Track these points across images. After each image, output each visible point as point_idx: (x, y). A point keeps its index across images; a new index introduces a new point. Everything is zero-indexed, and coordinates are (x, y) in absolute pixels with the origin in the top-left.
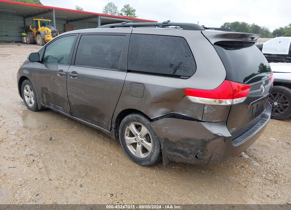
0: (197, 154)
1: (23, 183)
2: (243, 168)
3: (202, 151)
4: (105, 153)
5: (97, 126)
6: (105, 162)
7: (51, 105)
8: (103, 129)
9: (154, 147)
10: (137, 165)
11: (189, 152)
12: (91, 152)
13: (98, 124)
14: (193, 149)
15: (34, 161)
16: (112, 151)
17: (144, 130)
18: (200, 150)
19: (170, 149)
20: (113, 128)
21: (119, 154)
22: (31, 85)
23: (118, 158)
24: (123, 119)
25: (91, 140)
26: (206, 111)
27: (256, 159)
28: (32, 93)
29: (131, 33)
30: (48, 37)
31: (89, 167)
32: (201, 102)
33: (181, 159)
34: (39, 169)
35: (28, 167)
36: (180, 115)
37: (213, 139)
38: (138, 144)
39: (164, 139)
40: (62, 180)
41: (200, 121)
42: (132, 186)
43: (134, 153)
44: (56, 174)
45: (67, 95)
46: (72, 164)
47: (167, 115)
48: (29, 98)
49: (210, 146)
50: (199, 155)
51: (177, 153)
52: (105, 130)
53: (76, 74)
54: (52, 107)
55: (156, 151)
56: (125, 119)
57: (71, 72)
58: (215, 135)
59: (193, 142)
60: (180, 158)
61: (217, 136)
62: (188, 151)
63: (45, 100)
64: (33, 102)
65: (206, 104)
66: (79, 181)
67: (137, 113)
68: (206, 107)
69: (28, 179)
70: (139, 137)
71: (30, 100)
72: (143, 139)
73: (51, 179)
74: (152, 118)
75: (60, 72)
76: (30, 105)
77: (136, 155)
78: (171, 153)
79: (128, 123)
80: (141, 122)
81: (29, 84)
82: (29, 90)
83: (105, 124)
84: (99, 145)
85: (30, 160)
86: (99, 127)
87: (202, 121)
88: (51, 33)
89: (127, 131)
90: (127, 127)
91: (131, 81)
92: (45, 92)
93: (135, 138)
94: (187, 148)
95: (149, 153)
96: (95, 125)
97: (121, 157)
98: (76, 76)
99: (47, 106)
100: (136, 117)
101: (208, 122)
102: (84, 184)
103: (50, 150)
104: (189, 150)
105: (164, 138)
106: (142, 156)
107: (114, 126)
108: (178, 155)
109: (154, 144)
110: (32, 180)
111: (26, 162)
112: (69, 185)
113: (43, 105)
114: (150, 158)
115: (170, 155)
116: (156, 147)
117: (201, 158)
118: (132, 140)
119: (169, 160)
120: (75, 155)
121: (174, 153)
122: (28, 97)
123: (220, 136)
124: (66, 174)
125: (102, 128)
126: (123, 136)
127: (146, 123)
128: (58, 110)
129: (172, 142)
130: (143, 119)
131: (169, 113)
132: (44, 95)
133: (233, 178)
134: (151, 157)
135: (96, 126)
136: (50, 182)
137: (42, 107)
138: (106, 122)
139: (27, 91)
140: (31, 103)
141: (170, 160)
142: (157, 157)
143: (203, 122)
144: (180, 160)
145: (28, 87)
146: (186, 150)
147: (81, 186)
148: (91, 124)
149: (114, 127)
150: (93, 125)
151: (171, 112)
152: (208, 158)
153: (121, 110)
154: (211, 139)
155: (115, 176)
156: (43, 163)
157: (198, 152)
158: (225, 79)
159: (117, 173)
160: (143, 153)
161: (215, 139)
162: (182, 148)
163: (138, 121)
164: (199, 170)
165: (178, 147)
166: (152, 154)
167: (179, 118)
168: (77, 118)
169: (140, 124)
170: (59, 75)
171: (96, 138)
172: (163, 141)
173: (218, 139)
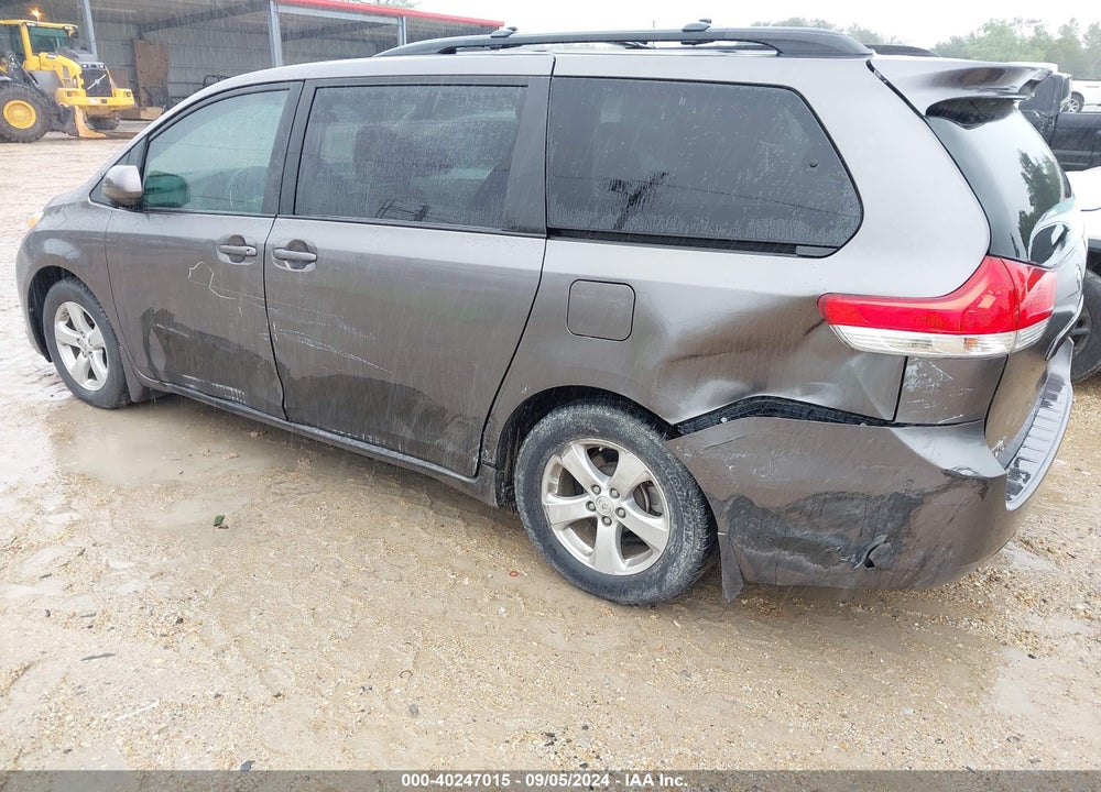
0: (872, 550)
1: (170, 719)
2: (995, 584)
3: (893, 537)
4: (459, 565)
5: (416, 461)
6: (475, 601)
7: (191, 382)
8: (441, 470)
9: (677, 535)
10: (603, 606)
11: (839, 544)
12: (400, 563)
13: (417, 448)
14: (855, 532)
15: (180, 621)
16: (484, 556)
17: (632, 468)
18: (885, 536)
19: (757, 538)
20: (488, 464)
21: (516, 565)
22: (91, 301)
23: (517, 580)
24: (531, 427)
25: (385, 513)
26: (910, 385)
27: (1027, 543)
28: (95, 336)
29: (552, 75)
30: (69, 94)
31: (418, 629)
32: (892, 349)
33: (799, 574)
34: (216, 654)
35: (166, 647)
36: (793, 401)
37: (938, 491)
38: (600, 523)
39: (731, 503)
40: (328, 691)
41: (885, 423)
42: (615, 691)
43: (587, 559)
44: (293, 669)
45: (267, 339)
46: (345, 621)
47: (735, 404)
48: (81, 355)
49: (923, 520)
50: (878, 556)
51: (787, 553)
52: (448, 472)
53: (307, 251)
54: (192, 390)
55: (687, 546)
56: (545, 426)
57: (285, 243)
58: (947, 473)
59: (857, 507)
60: (798, 570)
61: (954, 479)
62: (832, 540)
63: (160, 363)
64: (102, 371)
65: (913, 357)
66: (397, 691)
67: (597, 404)
68: (915, 367)
69: (182, 699)
70: (605, 493)
71: (89, 362)
72: (625, 504)
73: (279, 695)
74: (672, 422)
75: (231, 247)
76: (89, 385)
77: (593, 564)
78: (759, 553)
79: (558, 441)
80: (618, 437)
81: (82, 298)
82: (79, 321)
83: (450, 448)
84: (423, 534)
85: (162, 619)
86: (421, 462)
87: (897, 421)
88: (81, 76)
89: (553, 474)
90: (554, 459)
91: (572, 276)
92: (158, 331)
93: (586, 498)
94: (831, 532)
95: (654, 558)
96: (400, 456)
97: (529, 575)
98: (310, 262)
99: (169, 387)
100: (595, 419)
101: (917, 425)
102: (421, 701)
103: (232, 570)
104: (836, 536)
105: (730, 497)
106: (624, 568)
107: (491, 456)
108: (788, 558)
109: (678, 521)
110: (202, 705)
111: (150, 629)
112: (363, 711)
113: (153, 383)
114: (663, 576)
115: (751, 559)
116: (690, 533)
117: (884, 567)
118: (577, 508)
119: (744, 579)
120: (345, 584)
121: (771, 554)
122: (76, 351)
123: (966, 478)
124: (333, 665)
125: (435, 467)
126: (533, 493)
127: (643, 438)
128: (222, 401)
129: (765, 511)
130: (628, 424)
131: (744, 395)
132: (154, 339)
133: (976, 625)
134: (664, 570)
135: (407, 458)
136: (280, 704)
137: (146, 390)
138: (454, 444)
139: (70, 325)
140: (91, 375)
141: (750, 578)
142: (690, 572)
143: (898, 425)
144: (797, 578)
145: (75, 310)
146: (827, 536)
147: (414, 712)
148: (385, 452)
149: (493, 461)
150: (394, 454)
151: (754, 391)
152: (916, 561)
153: (526, 392)
154: (931, 490)
155: (532, 657)
156: (224, 626)
157: (877, 543)
158: (988, 254)
159: (535, 644)
160: (625, 555)
161: (946, 488)
162: (808, 533)
163: (603, 435)
164: (841, 605)
165: (792, 530)
166: (668, 559)
167: (792, 415)
168: (316, 431)
169: (612, 445)
170: (226, 259)
171: (403, 503)
172: (728, 508)
173: (958, 490)
